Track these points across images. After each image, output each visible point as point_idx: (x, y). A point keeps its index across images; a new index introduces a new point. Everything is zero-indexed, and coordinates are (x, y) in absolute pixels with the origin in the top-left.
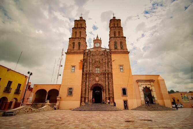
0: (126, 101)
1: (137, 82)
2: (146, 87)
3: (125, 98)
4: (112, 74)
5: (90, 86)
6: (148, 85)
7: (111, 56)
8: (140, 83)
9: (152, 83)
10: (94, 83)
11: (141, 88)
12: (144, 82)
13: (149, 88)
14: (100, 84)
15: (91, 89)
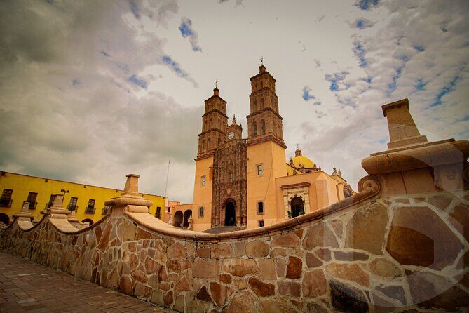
0: (263, 222)
1: (283, 190)
2: (296, 197)
3: (260, 217)
4: (246, 181)
5: (222, 202)
6: (300, 192)
7: (246, 152)
8: (285, 191)
9: (306, 189)
10: (226, 197)
11: (287, 200)
12: (293, 188)
13: (300, 198)
14: (232, 199)
15: (223, 207)
